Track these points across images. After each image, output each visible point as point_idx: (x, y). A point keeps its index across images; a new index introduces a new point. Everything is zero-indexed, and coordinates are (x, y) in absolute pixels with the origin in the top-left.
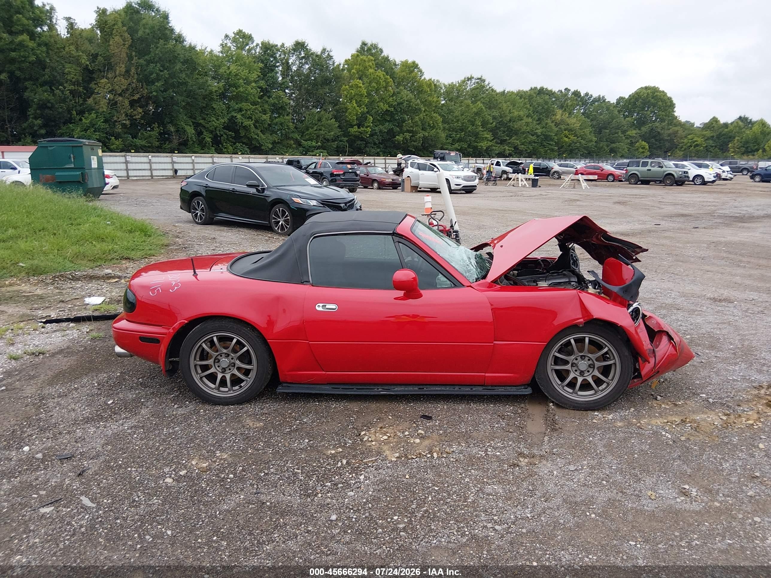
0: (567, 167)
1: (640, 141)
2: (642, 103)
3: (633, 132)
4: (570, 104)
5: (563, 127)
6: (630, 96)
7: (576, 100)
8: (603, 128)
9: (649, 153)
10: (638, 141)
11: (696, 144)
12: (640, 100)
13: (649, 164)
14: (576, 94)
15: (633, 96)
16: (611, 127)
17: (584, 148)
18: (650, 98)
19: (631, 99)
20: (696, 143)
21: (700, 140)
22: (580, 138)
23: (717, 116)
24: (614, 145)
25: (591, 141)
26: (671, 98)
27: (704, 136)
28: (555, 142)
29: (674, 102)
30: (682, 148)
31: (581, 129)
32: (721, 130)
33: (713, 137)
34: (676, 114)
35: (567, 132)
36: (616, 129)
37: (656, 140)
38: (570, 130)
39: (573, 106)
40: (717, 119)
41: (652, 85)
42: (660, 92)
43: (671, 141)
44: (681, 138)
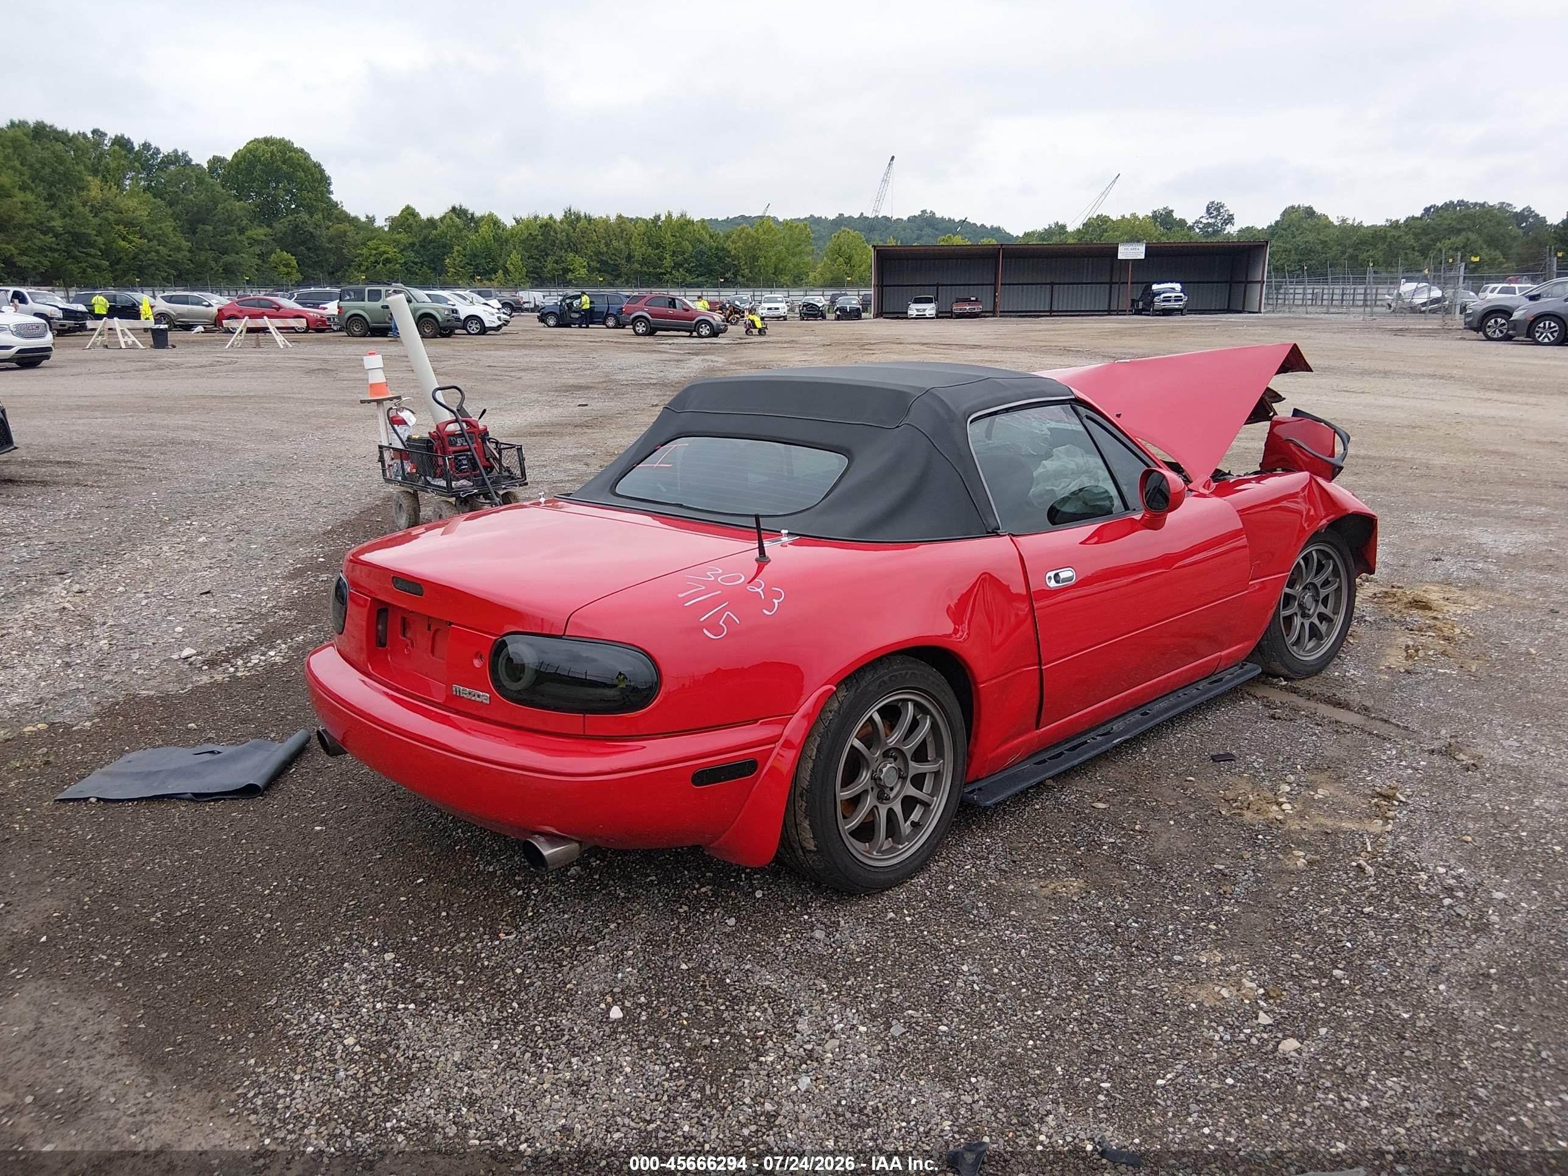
0: (187, 303)
1: (278, 250)
2: (263, 171)
3: (260, 232)
4: (113, 165)
5: (111, 216)
6: (235, 155)
7: (126, 157)
8: (198, 222)
9: (300, 277)
10: (273, 251)
11: (387, 259)
12: (259, 167)
13: (383, 293)
14: (122, 143)
15: (244, 157)
16: (216, 218)
17: (167, 263)
18: (279, 163)
19: (239, 163)
20: (385, 256)
21: (391, 251)
22: (155, 242)
23: (413, 206)
24: (227, 258)
25: (179, 249)
26: (320, 165)
27: (397, 243)
28: (100, 250)
29: (328, 173)
30: (360, 265)
31: (153, 222)
32: (425, 232)
33: (413, 245)
34: (334, 197)
35: (121, 227)
36: (226, 223)
37: (309, 249)
38: (129, 224)
39: (121, 171)
40: (413, 210)
41: (278, 135)
42: (296, 150)
43: (338, 251)
44: (356, 246)
